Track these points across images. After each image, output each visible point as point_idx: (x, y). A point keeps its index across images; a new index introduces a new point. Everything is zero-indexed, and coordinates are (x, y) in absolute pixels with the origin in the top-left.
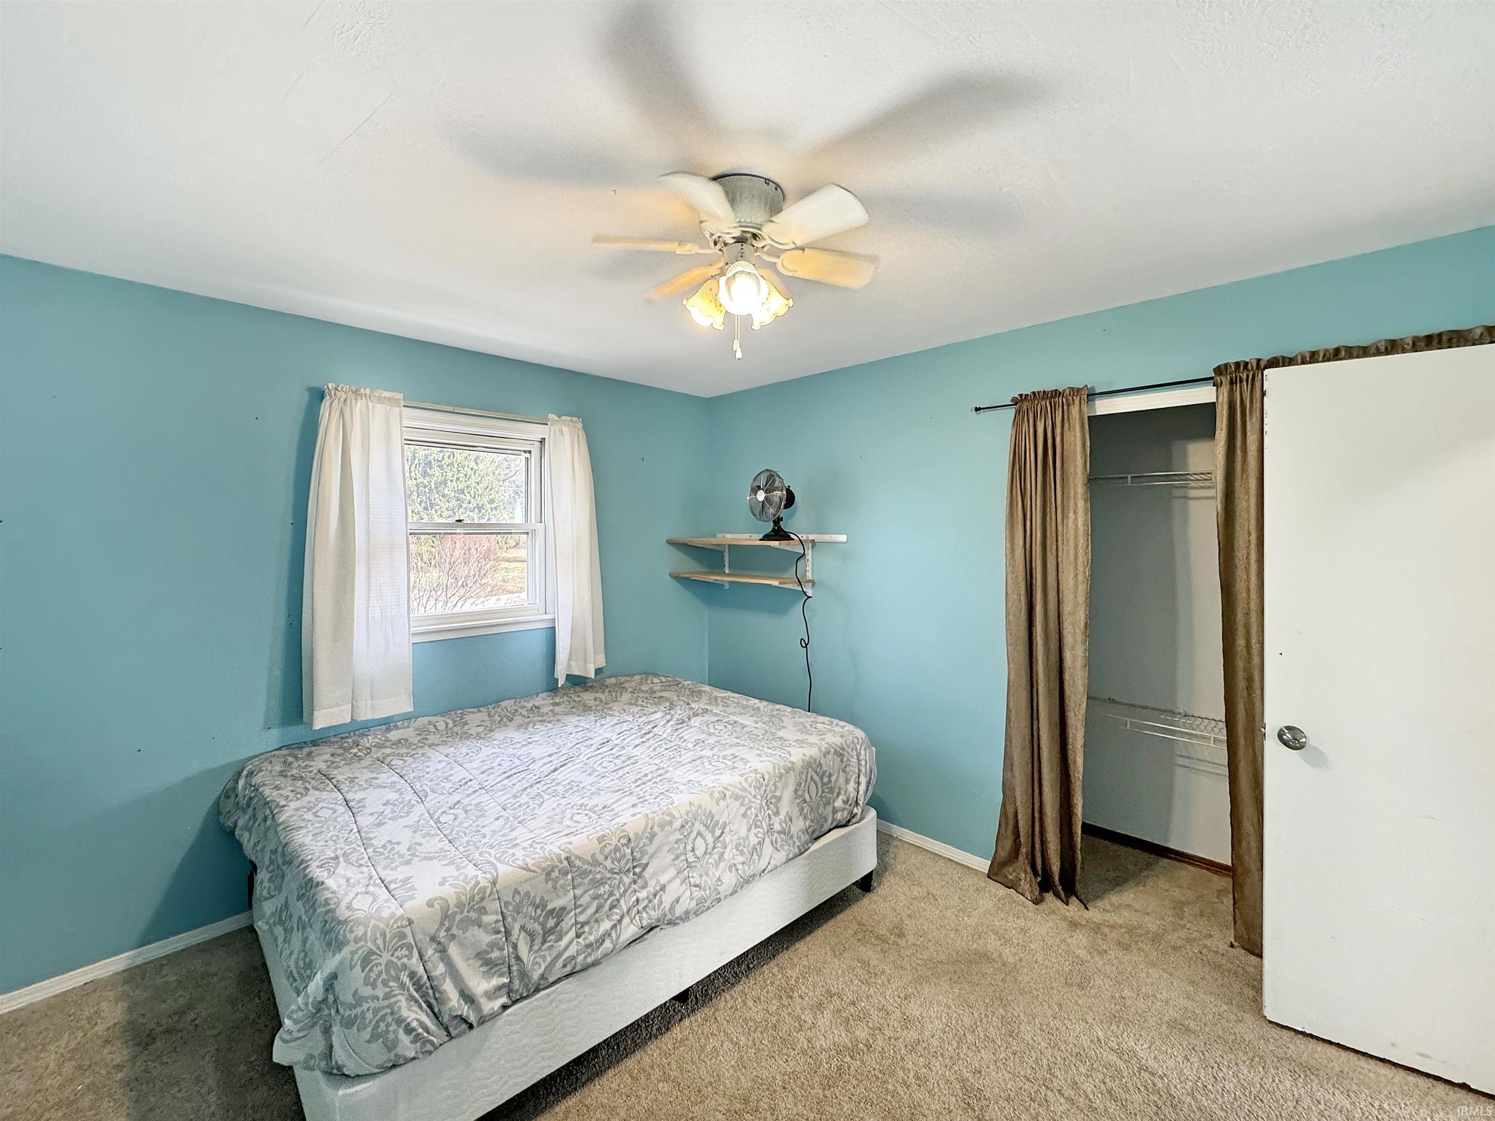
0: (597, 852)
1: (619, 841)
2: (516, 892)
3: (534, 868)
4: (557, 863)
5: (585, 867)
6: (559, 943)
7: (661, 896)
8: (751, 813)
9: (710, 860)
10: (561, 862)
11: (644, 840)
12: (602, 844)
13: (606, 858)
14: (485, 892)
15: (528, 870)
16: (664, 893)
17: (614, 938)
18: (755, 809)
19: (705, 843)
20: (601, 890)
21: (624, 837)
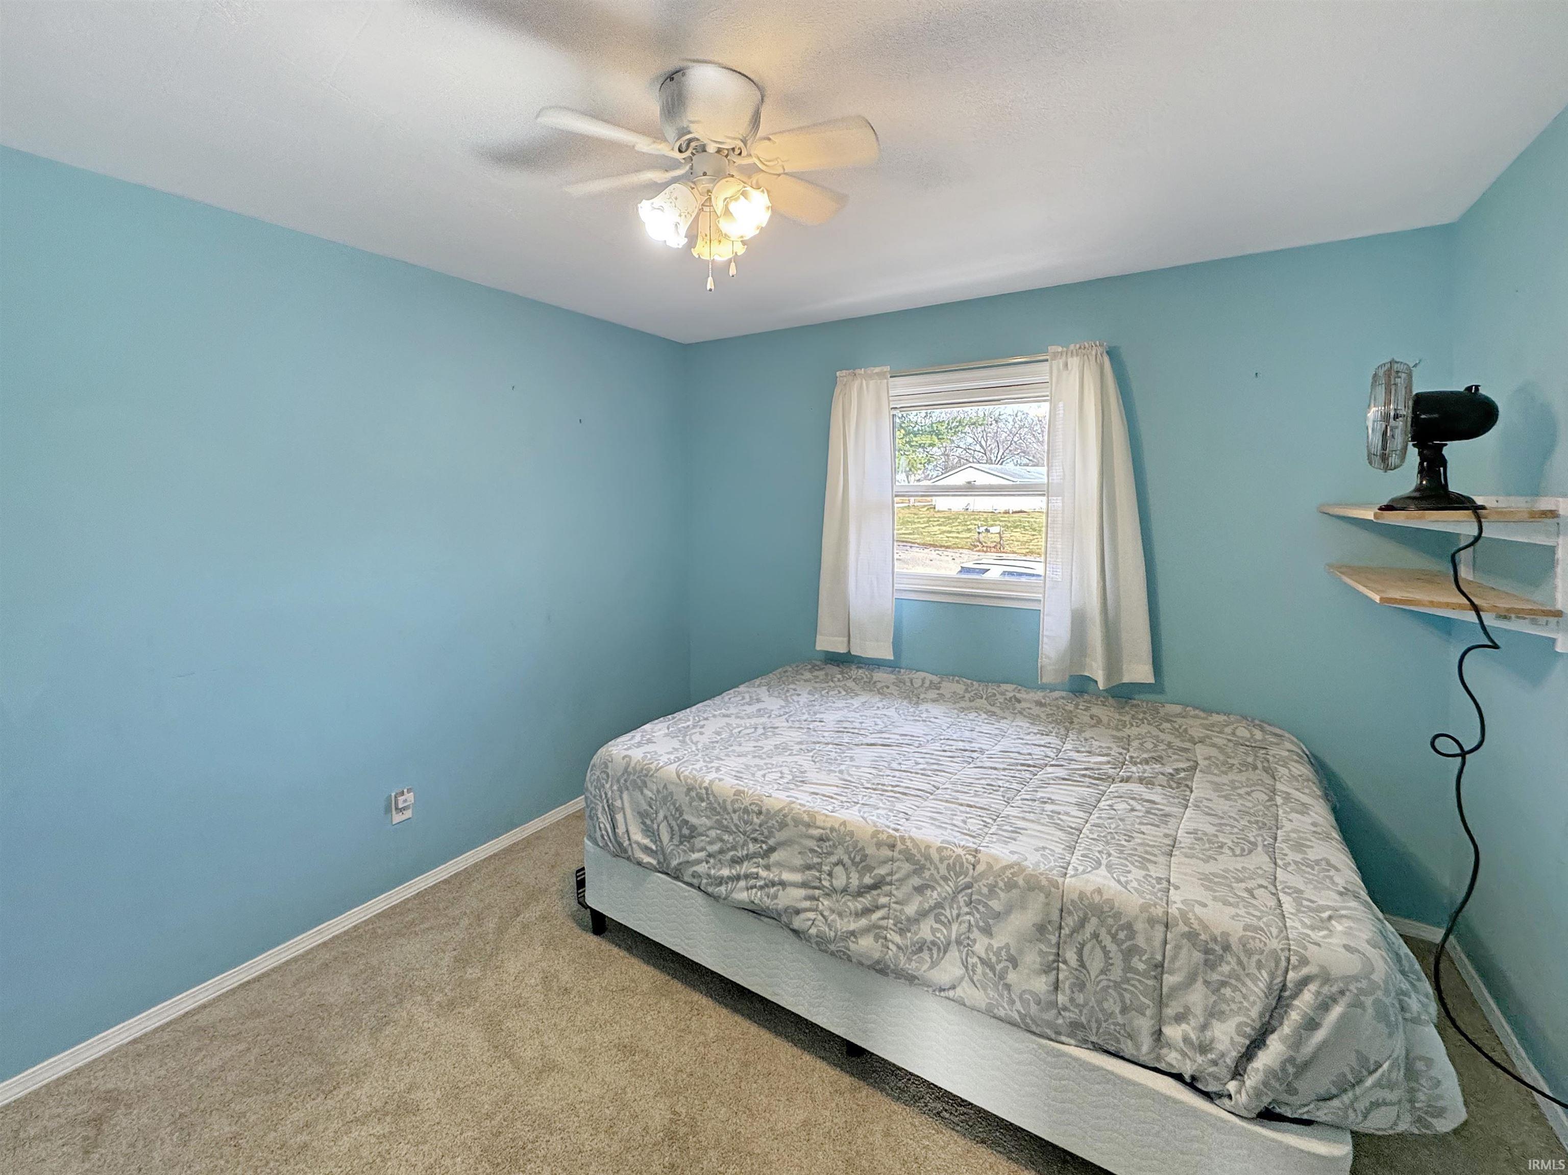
0: (729, 800)
1: (750, 805)
2: (665, 787)
3: (682, 778)
4: (697, 787)
5: (716, 805)
6: (691, 854)
7: (778, 890)
8: (931, 896)
9: (849, 904)
10: (700, 788)
11: (774, 822)
12: (736, 797)
13: (735, 812)
14: (649, 772)
15: (679, 777)
16: (783, 890)
17: (729, 888)
18: (939, 894)
19: (847, 881)
20: (726, 837)
21: (757, 805)
